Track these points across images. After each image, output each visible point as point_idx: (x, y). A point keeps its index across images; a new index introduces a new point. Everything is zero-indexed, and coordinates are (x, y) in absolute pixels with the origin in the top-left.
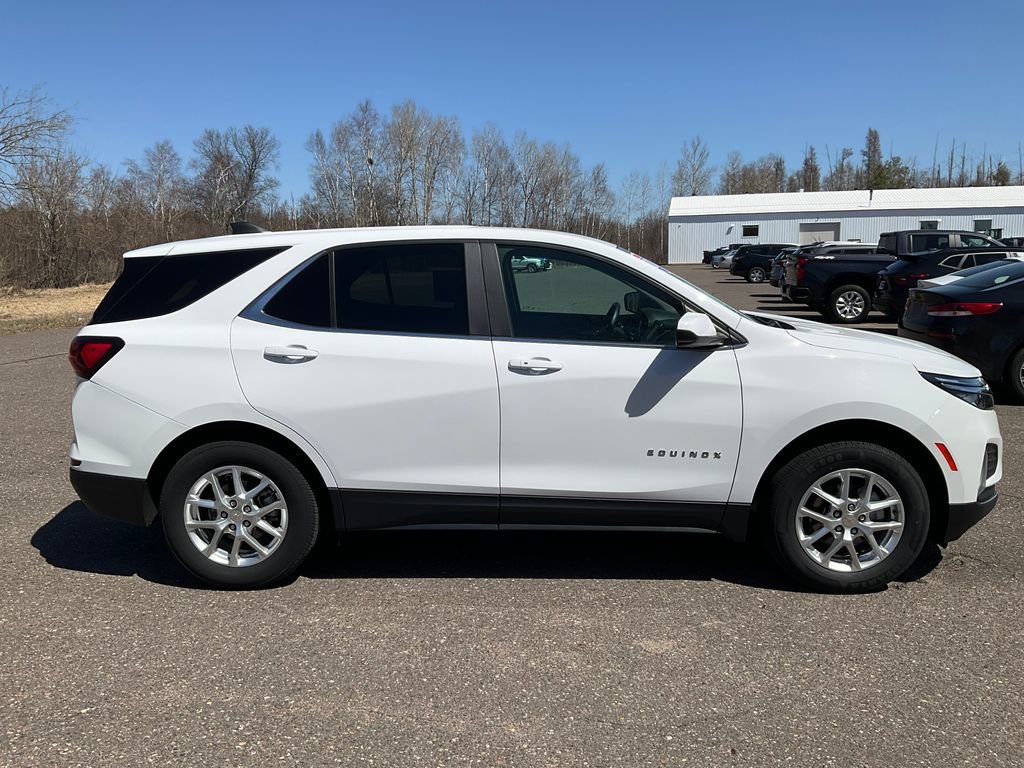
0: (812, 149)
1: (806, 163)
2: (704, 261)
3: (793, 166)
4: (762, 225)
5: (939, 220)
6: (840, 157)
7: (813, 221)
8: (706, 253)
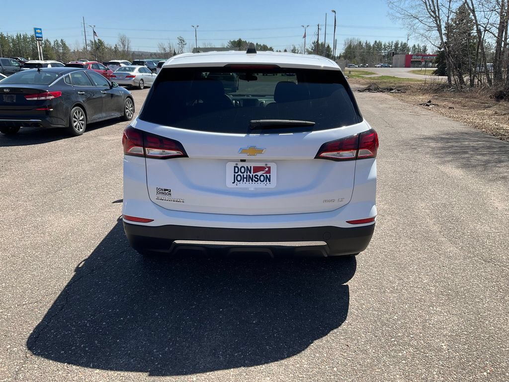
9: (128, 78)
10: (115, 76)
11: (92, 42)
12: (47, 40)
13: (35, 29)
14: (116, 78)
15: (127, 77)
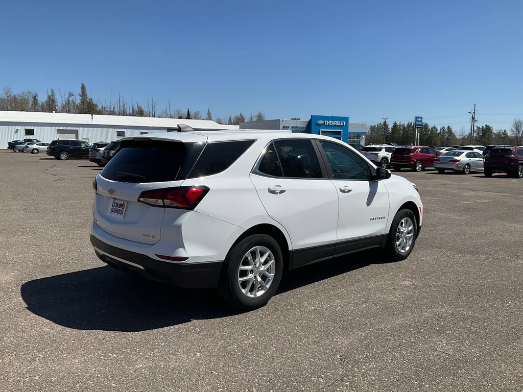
0: (52, 91)
1: (49, 97)
2: (8, 148)
3: (42, 99)
4: (36, 129)
5: (125, 131)
6: (67, 96)
7: (64, 128)
8: (9, 143)
9: (452, 163)
10: (439, 160)
11: (479, 128)
12: (435, 127)
13: (416, 118)
14: (439, 162)
15: (450, 161)
